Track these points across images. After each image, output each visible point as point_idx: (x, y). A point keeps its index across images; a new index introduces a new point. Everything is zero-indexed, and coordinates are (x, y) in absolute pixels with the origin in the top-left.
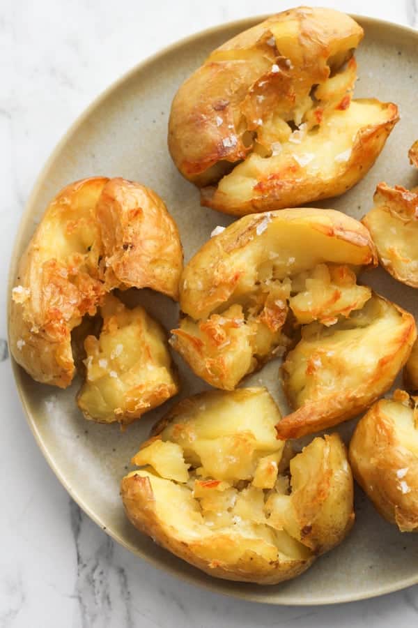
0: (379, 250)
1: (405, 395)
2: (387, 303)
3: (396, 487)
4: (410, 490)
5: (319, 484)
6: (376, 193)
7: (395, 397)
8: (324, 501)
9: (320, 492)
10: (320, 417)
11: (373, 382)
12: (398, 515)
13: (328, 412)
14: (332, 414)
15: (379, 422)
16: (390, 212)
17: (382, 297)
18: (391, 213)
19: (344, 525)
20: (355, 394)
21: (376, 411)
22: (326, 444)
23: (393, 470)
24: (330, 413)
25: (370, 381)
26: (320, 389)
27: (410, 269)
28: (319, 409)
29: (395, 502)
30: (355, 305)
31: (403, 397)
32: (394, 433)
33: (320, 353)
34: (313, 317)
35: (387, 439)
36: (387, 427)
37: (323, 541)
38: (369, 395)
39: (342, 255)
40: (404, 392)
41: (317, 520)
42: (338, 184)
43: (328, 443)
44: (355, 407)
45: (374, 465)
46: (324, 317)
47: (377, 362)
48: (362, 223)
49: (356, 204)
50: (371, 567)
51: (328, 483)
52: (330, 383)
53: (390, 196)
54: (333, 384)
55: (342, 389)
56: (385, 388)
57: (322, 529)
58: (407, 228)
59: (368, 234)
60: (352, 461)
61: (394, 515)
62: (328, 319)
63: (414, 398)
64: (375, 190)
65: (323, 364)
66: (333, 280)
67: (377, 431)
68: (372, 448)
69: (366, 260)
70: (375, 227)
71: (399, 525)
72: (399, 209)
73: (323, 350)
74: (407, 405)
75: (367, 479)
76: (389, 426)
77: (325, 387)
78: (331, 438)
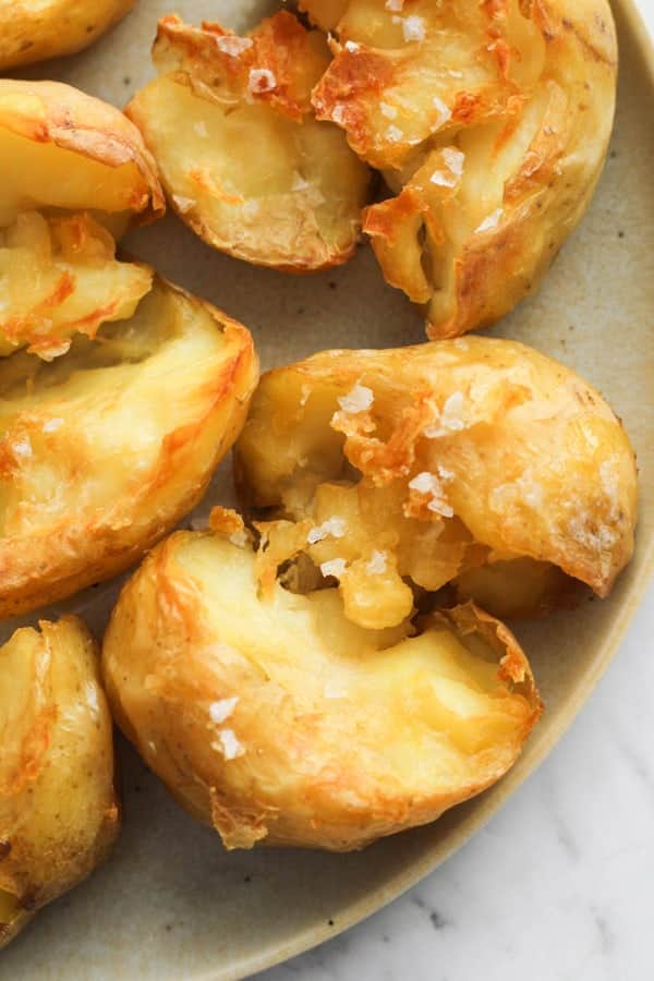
0: (168, 177)
1: (234, 520)
2: (189, 301)
3: (208, 744)
4: (243, 751)
5: (25, 741)
6: (157, 40)
7: (210, 523)
8: (39, 782)
9: (26, 761)
10: (25, 579)
11: (151, 492)
12: (218, 810)
13: (43, 567)
14: (56, 571)
15: (164, 587)
16: (190, 84)
17: (177, 288)
18: (193, 89)
19: (92, 834)
20: (109, 523)
21: (160, 561)
22: (42, 644)
23: (200, 704)
24: (47, 570)
25: (146, 487)
26: (28, 511)
27: (241, 220)
28: (22, 560)
29: (210, 778)
30: (112, 307)
31: (229, 524)
32: (201, 615)
33: (29, 425)
34: (8, 339)
35: (183, 628)
36: (183, 600)
37: (40, 876)
38: (145, 522)
39: (73, 188)
40: (232, 513)
41: (22, 829)
42: (67, 21)
43: (47, 639)
44: (110, 552)
45: (154, 693)
46: (37, 338)
47: (160, 442)
48: (127, 114)
49: (119, 75)
50: (169, 928)
51: (46, 737)
52: (53, 496)
53: (191, 48)
54: (58, 495)
55: (79, 510)
56: (182, 504)
57: (37, 849)
58: (233, 122)
59: (137, 139)
60: (108, 682)
61: (211, 811)
62: (45, 344)
63: (258, 526)
64: (154, 36)
65: (34, 451)
66: (58, 250)
67: (159, 610)
68: (150, 652)
69: (133, 199)
70: (158, 123)
71: (222, 834)
72: (212, 75)
73: (34, 418)
74: (242, 544)
75: (141, 726)
76: (188, 597)
77: (39, 507)
78: (55, 627)
